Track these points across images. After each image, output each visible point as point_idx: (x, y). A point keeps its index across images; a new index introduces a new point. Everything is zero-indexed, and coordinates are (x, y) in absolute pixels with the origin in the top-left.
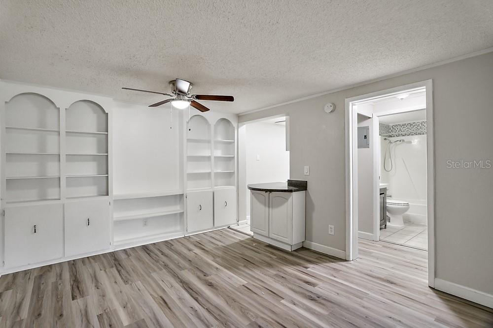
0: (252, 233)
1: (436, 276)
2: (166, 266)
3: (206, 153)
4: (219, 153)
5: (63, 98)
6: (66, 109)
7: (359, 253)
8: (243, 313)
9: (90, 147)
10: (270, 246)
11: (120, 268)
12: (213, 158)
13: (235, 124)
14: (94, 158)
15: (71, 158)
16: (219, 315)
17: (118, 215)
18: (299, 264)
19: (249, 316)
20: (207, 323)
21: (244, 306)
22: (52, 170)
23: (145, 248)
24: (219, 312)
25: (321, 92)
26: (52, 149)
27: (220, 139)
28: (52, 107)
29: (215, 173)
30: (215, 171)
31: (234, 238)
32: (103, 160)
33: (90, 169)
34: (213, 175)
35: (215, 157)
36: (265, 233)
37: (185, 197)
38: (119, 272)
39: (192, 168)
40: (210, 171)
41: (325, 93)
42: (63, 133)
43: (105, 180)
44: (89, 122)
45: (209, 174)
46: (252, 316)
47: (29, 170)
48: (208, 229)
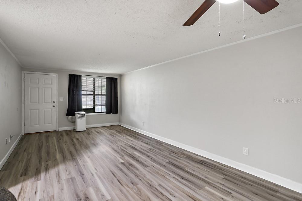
8: (140, 191)
16: (155, 191)
19: (136, 189)
20: (161, 187)
21: (138, 197)
24: (155, 192)
46: (135, 189)
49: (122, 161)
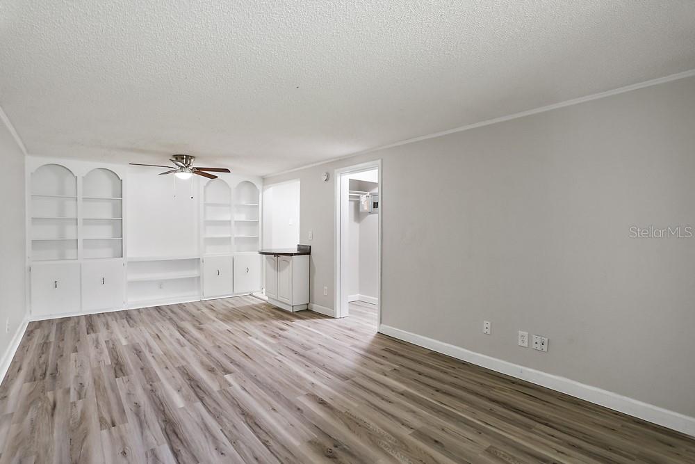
0: (266, 298)
1: (381, 323)
2: (170, 319)
3: (227, 217)
4: (243, 217)
5: (80, 167)
6: (83, 177)
7: (350, 313)
9: (106, 213)
10: (278, 309)
11: (129, 319)
12: (233, 223)
13: (259, 187)
14: (110, 222)
15: (87, 222)
17: (131, 277)
18: (288, 319)
22: (70, 233)
23: (158, 309)
25: (323, 161)
26: (70, 214)
27: (244, 203)
28: (70, 175)
29: (235, 238)
30: (236, 236)
31: (248, 302)
32: (118, 224)
33: (105, 233)
34: (233, 240)
35: (235, 222)
36: (275, 297)
37: (201, 260)
38: (128, 321)
39: (212, 233)
40: (229, 236)
41: (333, 160)
42: (80, 198)
43: (120, 243)
44: (105, 188)
45: (230, 238)
47: (49, 232)
48: (227, 295)
49: (228, 377)
